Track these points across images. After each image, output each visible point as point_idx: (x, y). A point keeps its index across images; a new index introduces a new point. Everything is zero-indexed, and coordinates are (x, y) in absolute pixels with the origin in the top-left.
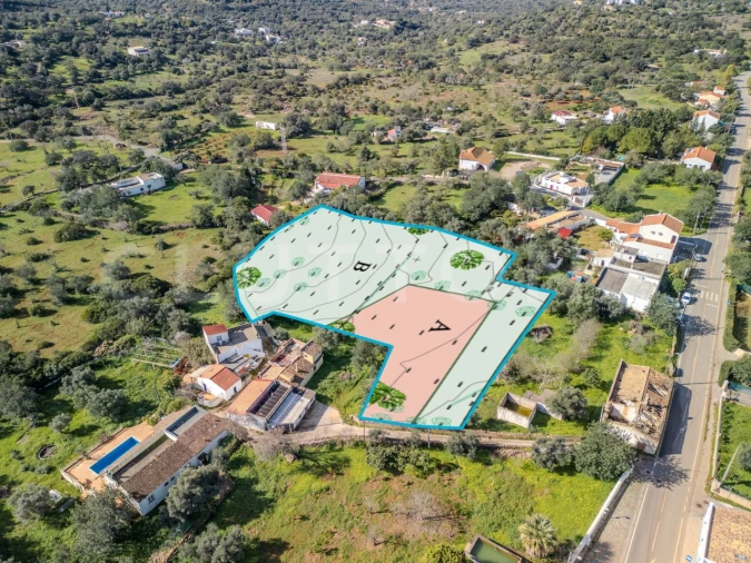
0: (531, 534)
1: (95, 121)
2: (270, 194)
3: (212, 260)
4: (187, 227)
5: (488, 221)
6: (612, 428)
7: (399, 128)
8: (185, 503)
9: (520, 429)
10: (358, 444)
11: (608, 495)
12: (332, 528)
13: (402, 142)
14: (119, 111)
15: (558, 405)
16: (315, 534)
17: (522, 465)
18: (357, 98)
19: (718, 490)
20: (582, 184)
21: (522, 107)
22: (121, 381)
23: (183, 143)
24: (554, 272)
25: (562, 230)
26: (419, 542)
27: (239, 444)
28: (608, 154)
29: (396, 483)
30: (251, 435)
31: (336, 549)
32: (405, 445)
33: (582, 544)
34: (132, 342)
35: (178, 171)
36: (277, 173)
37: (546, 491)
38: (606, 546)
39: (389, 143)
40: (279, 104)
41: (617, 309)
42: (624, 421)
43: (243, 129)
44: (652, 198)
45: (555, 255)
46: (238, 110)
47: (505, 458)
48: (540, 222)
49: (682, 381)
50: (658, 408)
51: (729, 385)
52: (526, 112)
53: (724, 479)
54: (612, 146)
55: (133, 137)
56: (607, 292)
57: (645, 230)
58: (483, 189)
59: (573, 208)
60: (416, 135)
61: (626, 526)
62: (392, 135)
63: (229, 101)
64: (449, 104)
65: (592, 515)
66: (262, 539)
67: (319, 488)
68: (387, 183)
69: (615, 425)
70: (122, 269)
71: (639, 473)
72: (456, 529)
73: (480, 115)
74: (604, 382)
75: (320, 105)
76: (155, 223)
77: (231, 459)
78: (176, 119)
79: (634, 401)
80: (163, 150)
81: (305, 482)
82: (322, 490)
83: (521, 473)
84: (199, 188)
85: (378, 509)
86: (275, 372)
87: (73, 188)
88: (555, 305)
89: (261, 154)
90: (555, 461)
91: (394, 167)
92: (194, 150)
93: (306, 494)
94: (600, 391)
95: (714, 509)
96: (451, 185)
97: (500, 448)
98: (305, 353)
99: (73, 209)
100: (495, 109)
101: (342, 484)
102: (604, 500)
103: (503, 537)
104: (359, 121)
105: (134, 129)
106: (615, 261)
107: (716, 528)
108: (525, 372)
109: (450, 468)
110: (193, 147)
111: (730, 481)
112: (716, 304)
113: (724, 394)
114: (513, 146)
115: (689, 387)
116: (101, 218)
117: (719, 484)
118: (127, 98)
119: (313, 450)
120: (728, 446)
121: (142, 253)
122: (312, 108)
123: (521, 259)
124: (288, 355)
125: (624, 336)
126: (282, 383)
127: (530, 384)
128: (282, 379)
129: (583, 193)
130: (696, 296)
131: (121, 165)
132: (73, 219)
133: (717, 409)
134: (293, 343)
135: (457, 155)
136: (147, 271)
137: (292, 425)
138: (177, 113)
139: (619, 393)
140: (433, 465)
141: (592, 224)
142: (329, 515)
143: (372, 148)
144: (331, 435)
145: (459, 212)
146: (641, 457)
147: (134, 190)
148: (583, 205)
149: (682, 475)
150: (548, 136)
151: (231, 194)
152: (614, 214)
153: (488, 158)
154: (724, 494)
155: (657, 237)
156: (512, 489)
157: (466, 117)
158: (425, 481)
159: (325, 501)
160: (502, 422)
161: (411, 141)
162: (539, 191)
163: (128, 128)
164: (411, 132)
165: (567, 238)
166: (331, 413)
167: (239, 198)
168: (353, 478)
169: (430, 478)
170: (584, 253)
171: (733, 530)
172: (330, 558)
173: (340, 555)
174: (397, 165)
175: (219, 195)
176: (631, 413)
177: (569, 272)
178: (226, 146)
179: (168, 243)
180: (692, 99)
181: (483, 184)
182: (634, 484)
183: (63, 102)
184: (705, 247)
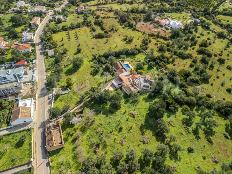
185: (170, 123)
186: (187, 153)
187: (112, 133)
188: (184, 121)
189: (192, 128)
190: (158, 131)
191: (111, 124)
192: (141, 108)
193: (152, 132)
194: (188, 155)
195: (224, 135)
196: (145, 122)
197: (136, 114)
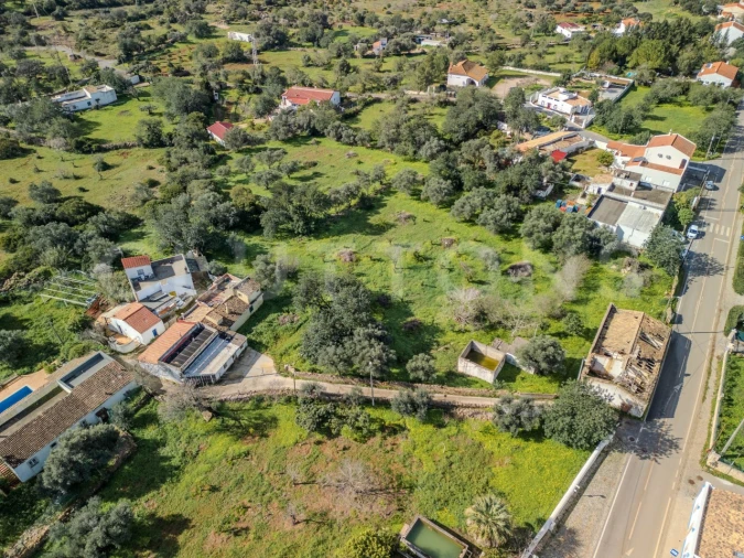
0: (479, 521)
1: (53, 31)
2: (233, 110)
3: (153, 184)
4: (133, 146)
5: (471, 141)
6: (591, 387)
7: (385, 40)
8: (64, 472)
9: (482, 384)
10: (290, 400)
11: (581, 467)
12: (246, 501)
13: (387, 55)
14: (82, 21)
15: (529, 358)
16: (225, 508)
17: (481, 429)
18: (345, 9)
19: (716, 464)
20: (584, 101)
21: (525, 19)
22: (27, 320)
23: (145, 54)
24: (542, 200)
25: (556, 153)
26: (348, 520)
27: (149, 397)
28: (616, 70)
29: (329, 448)
30: (165, 386)
31: (247, 529)
32: (345, 402)
33: (543, 530)
34: (47, 275)
35: (131, 84)
36: (243, 87)
37: (507, 460)
38: (572, 532)
39: (372, 56)
40: (257, 13)
41: (611, 244)
42: (607, 378)
43: (214, 40)
44: (662, 119)
45: (545, 181)
46: (210, 20)
47: (461, 420)
48: (532, 143)
49: (681, 329)
50: (650, 362)
51: (737, 335)
52: (529, 24)
53: (724, 450)
54: (620, 61)
55: (90, 48)
56: (600, 224)
57: (652, 153)
58: (470, 105)
59: (571, 129)
60: (404, 48)
61: (600, 506)
62: (377, 47)
63: (202, 11)
64: (444, 16)
65: (560, 491)
66: (159, 514)
67: (237, 452)
68: (364, 100)
69: (596, 383)
70: (49, 191)
71: (620, 439)
72: (394, 506)
73: (478, 27)
74: (588, 330)
75: (303, 14)
76: (96, 141)
77: (136, 416)
78: (141, 29)
79: (622, 353)
80: (120, 63)
81: (221, 445)
82: (240, 455)
83: (479, 438)
84: (153, 104)
85: (304, 480)
86: (201, 314)
87: (13, 101)
88: (538, 238)
89: (228, 67)
90: (520, 425)
91: (375, 82)
92: (154, 62)
93: (221, 460)
94: (583, 340)
95: (710, 490)
96: (436, 102)
97: (457, 407)
98: (238, 292)
99: (11, 125)
100: (495, 21)
101: (265, 448)
102: (576, 473)
103: (447, 517)
104: (343, 33)
105: (94, 40)
106: (613, 188)
107: (711, 515)
108: (494, 318)
109: (395, 430)
110: (154, 59)
111: (731, 453)
112: (727, 239)
113: (731, 346)
114: (510, 60)
115: (689, 337)
116: (39, 134)
117: (718, 457)
118: (92, 7)
119: (237, 405)
120: (732, 409)
121: (78, 174)
122: (291, 18)
123: (504, 185)
124: (221, 294)
125: (616, 274)
126: (206, 327)
127: (500, 331)
128: (208, 322)
129: (584, 112)
130: (705, 229)
131: (71, 78)
132: (8, 135)
133: (720, 363)
134: (228, 280)
135: (446, 69)
136: (81, 194)
137: (214, 376)
138: (143, 22)
139: (605, 343)
140: (374, 426)
141: (592, 147)
142: (245, 487)
143: (352, 62)
144: (260, 388)
145: (440, 132)
146: (625, 420)
147: (81, 104)
148: (583, 126)
149: (673, 445)
150: (551, 50)
151: (187, 110)
152: (617, 136)
153: (481, 73)
154: (723, 468)
155: (664, 162)
156: (466, 458)
157: (462, 29)
158: (365, 446)
159: (242, 468)
160: (463, 375)
161: (399, 55)
162: (533, 109)
163: (88, 38)
164: (397, 44)
165: (560, 161)
166: (265, 362)
167: (194, 114)
168: (280, 441)
169: (369, 443)
170: (578, 179)
171: (732, 519)
172: (238, 539)
173: (251, 536)
174: (377, 80)
175: (173, 109)
176: (616, 368)
177: (559, 201)
178: (191, 58)
179: (110, 163)
180: (715, 12)
181: (471, 100)
182: (615, 454)
183: (22, 10)
184: (718, 174)
187: (449, 267)
193: (369, 217)
196: (353, 233)
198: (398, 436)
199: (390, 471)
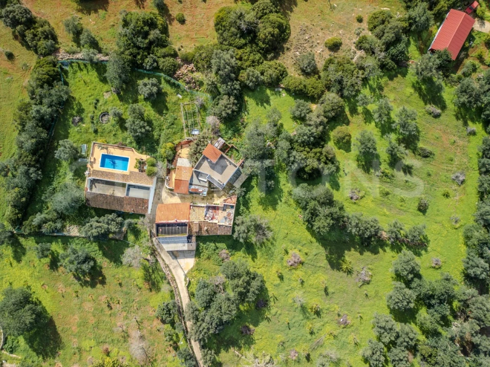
10: (173, 294)
12: (121, 301)
16: (116, 294)
29: (157, 323)
31: (111, 309)
66: (103, 270)
85: (138, 320)
109: (177, 349)
140: (175, 338)
142: (126, 297)
168: (151, 299)
173: (110, 312)
185: (355, 197)
186: (424, 217)
187: (315, 331)
188: (364, 163)
189: (385, 161)
190: (358, 237)
191: (294, 321)
192: (286, 231)
193: (352, 249)
194: (428, 219)
195: (430, 114)
196: (326, 249)
197: (296, 251)
198: (174, 352)
199: (156, 355)
